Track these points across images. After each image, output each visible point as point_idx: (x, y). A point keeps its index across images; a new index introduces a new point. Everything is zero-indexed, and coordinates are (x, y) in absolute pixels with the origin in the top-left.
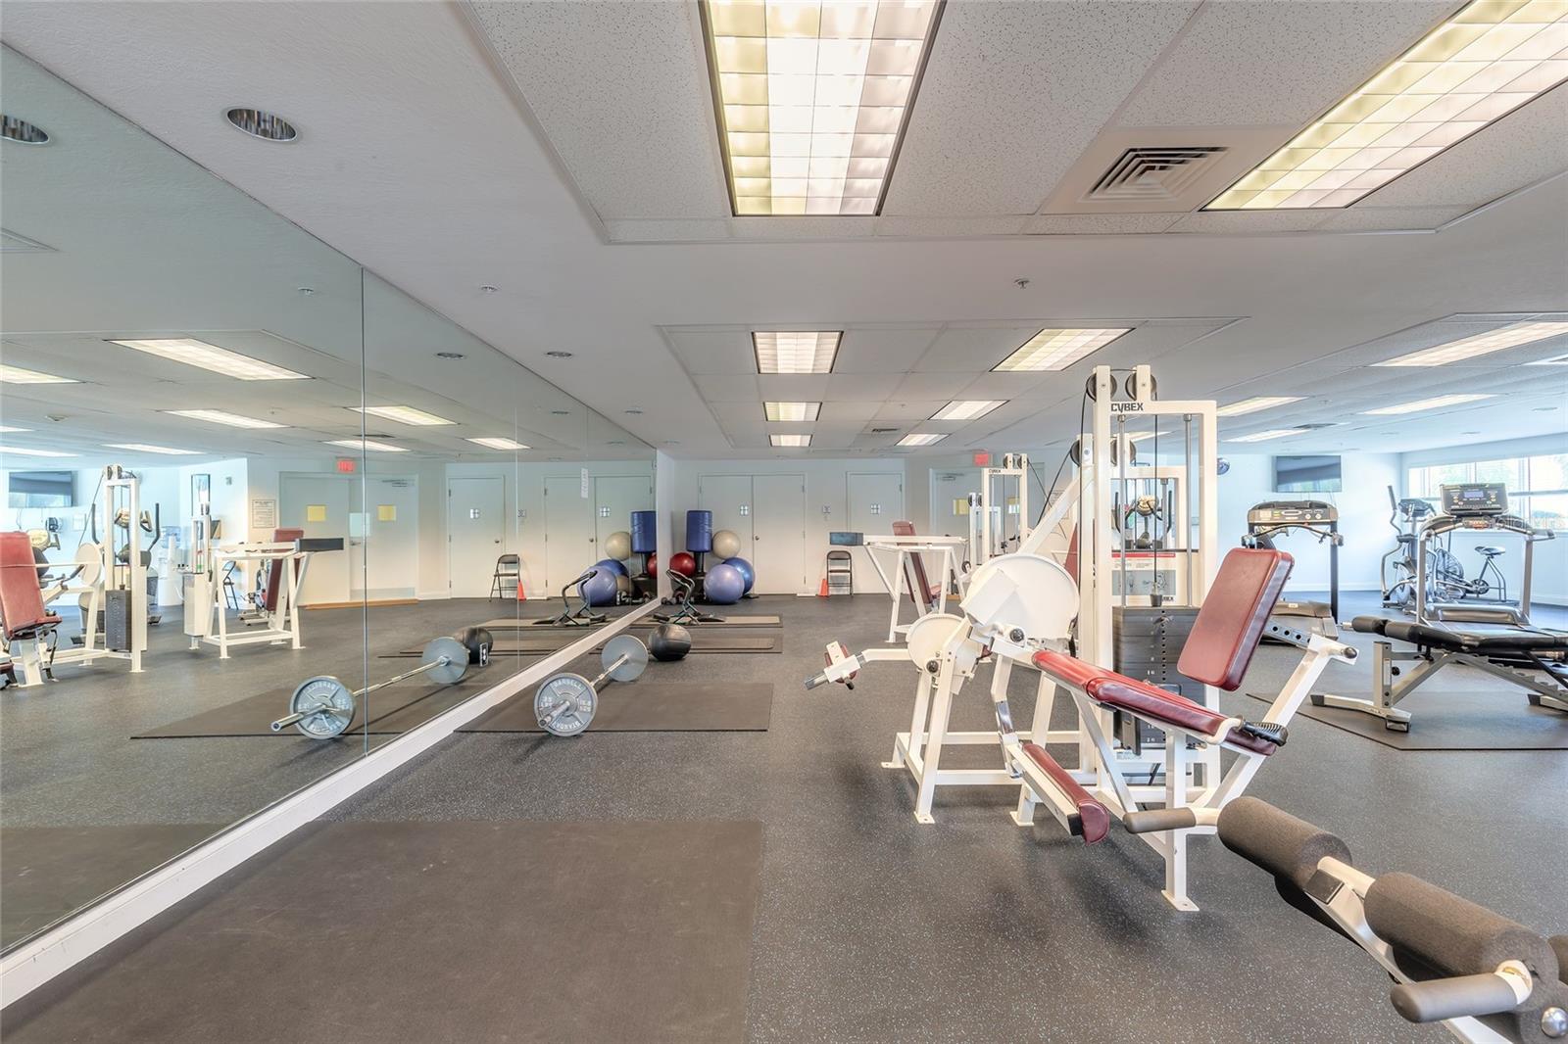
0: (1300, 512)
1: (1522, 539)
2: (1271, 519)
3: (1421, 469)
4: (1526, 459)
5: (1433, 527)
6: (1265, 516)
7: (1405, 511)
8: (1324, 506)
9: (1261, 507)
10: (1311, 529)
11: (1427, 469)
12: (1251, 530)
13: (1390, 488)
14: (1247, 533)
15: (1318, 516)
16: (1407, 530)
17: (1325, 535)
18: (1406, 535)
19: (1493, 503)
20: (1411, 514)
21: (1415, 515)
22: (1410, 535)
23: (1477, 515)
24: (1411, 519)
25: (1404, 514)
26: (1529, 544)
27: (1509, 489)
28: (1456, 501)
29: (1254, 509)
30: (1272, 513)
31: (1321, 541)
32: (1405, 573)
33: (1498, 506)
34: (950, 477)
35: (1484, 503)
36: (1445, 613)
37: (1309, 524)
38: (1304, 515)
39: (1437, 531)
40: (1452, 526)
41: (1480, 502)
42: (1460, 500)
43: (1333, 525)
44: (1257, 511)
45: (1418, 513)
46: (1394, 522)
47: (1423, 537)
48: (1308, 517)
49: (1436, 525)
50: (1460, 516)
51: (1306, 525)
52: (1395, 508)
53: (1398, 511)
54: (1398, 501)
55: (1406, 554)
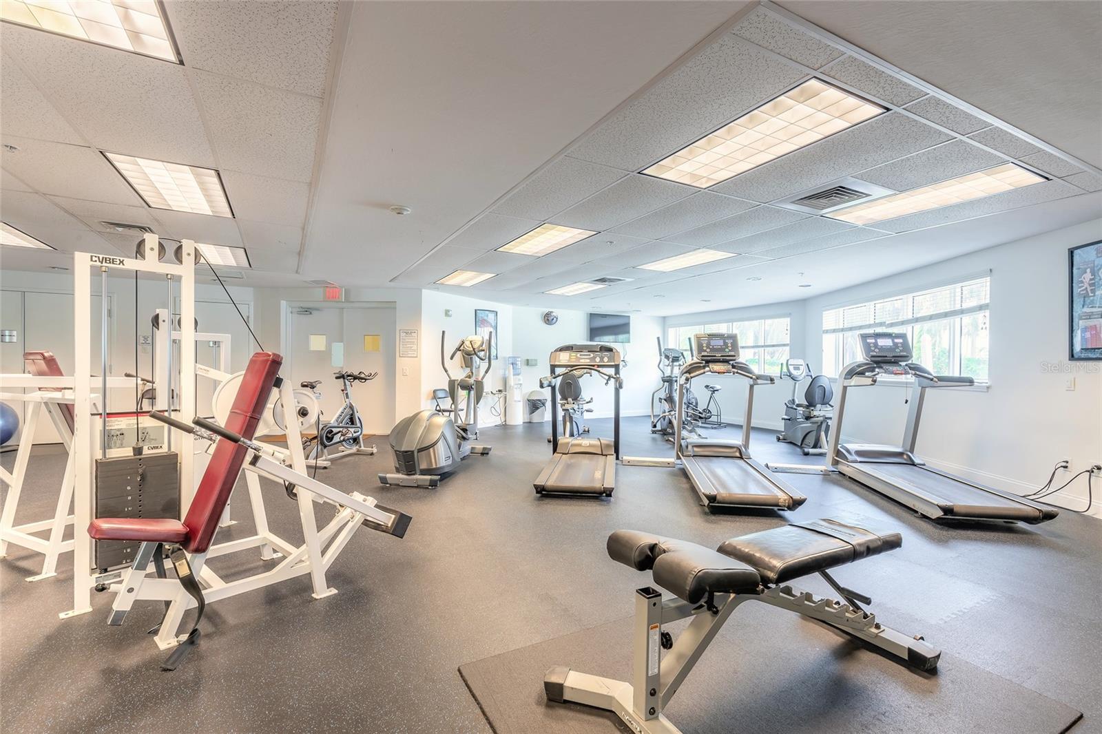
0: (592, 355)
1: (747, 382)
2: (569, 361)
3: (675, 329)
4: (731, 324)
5: (689, 372)
6: (564, 358)
7: (667, 357)
8: (610, 350)
9: (562, 349)
10: (599, 371)
11: (678, 328)
12: (553, 372)
13: (658, 338)
14: (549, 375)
15: (606, 359)
16: (668, 373)
17: (610, 377)
18: (667, 377)
19: (730, 351)
20: (671, 360)
21: (673, 361)
22: (670, 377)
23: (718, 361)
24: (671, 364)
25: (666, 360)
26: (752, 387)
27: (741, 343)
28: (705, 348)
29: (556, 351)
30: (570, 356)
31: (607, 383)
32: (666, 406)
33: (732, 353)
34: (307, 311)
35: (723, 350)
36: (695, 449)
37: (599, 366)
38: (594, 358)
39: (692, 375)
40: (702, 371)
41: (721, 350)
42: (708, 347)
43: (617, 367)
44: (558, 353)
45: (676, 359)
46: (660, 366)
47: (682, 380)
48: (598, 359)
49: (691, 370)
50: (708, 362)
51: (595, 368)
52: (661, 355)
53: (663, 357)
54: (663, 350)
55: (667, 392)
